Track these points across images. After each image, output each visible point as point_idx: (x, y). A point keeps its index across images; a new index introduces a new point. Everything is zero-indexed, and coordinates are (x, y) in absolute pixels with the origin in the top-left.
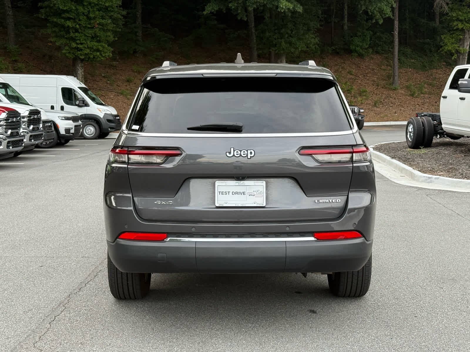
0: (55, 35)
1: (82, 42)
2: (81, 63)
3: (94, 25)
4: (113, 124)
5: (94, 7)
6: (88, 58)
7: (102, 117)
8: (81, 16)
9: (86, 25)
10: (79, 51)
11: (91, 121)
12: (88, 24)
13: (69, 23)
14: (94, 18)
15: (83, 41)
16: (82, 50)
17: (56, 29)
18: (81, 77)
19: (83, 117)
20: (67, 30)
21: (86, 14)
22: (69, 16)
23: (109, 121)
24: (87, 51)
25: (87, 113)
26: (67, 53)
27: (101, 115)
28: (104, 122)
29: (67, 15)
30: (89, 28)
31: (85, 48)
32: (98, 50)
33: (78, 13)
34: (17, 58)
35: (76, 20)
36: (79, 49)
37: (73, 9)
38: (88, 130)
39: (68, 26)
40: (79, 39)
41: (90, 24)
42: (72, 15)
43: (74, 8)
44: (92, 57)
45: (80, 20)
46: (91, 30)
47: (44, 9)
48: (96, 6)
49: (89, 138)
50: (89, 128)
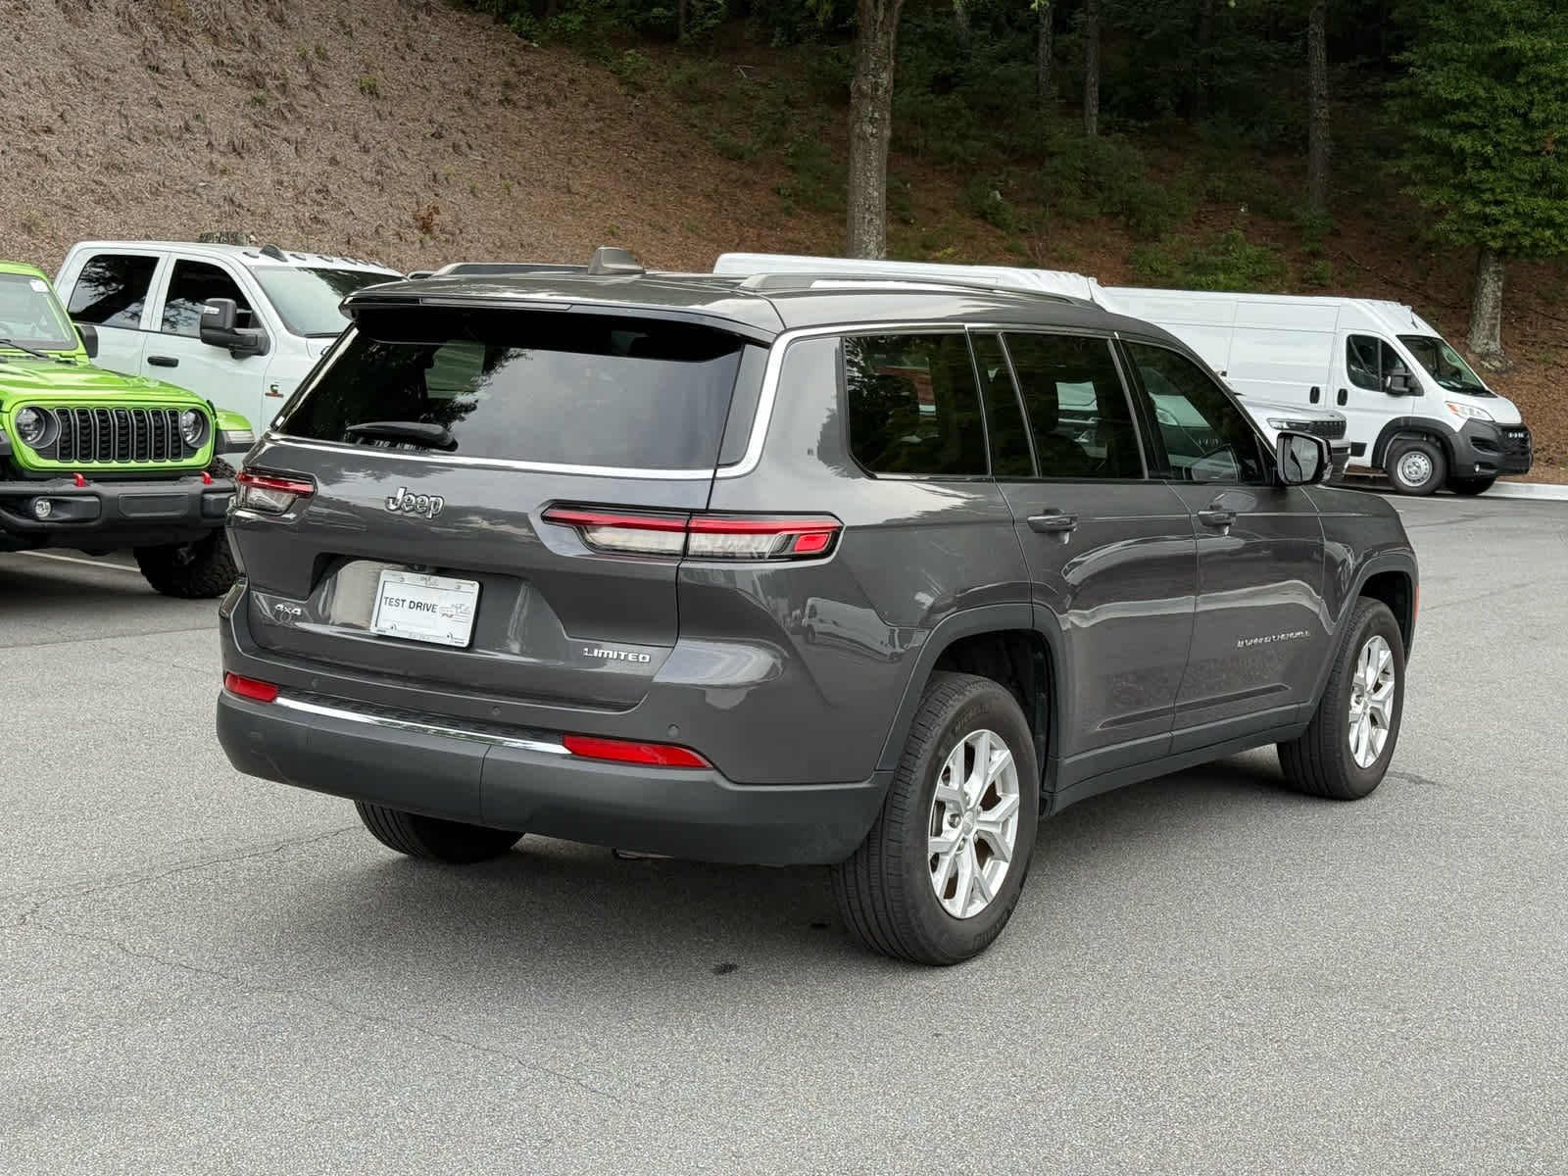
0: (1423, 176)
1: (1499, 198)
2: (1498, 261)
3: (1543, 145)
4: (1495, 454)
5: (1548, 89)
6: (1516, 248)
7: (1457, 429)
8: (1504, 118)
9: (1516, 145)
10: (1488, 224)
11: (1425, 439)
12: (1524, 142)
13: (1464, 142)
14: (1546, 123)
15: (1503, 193)
16: (1497, 222)
17: (1427, 160)
18: (1491, 304)
19: (1399, 427)
20: (1459, 160)
21: (1522, 111)
22: (1466, 119)
23: (1481, 443)
24: (1515, 224)
25: (1414, 415)
26: (1454, 232)
27: (1456, 423)
28: (1461, 445)
29: (1463, 116)
30: (1527, 154)
31: (1509, 215)
32: (1550, 223)
33: (1496, 110)
34: (1317, 246)
35: (1486, 130)
36: (1489, 220)
37: (1481, 98)
38: (1409, 467)
39: (1462, 150)
40: (1490, 189)
41: (1530, 141)
42: (1476, 117)
43: (1482, 93)
44: (1527, 242)
45: (1498, 131)
46: (1532, 161)
47: (1399, 101)
48: (1557, 86)
49: (1410, 490)
50: (1413, 459)
